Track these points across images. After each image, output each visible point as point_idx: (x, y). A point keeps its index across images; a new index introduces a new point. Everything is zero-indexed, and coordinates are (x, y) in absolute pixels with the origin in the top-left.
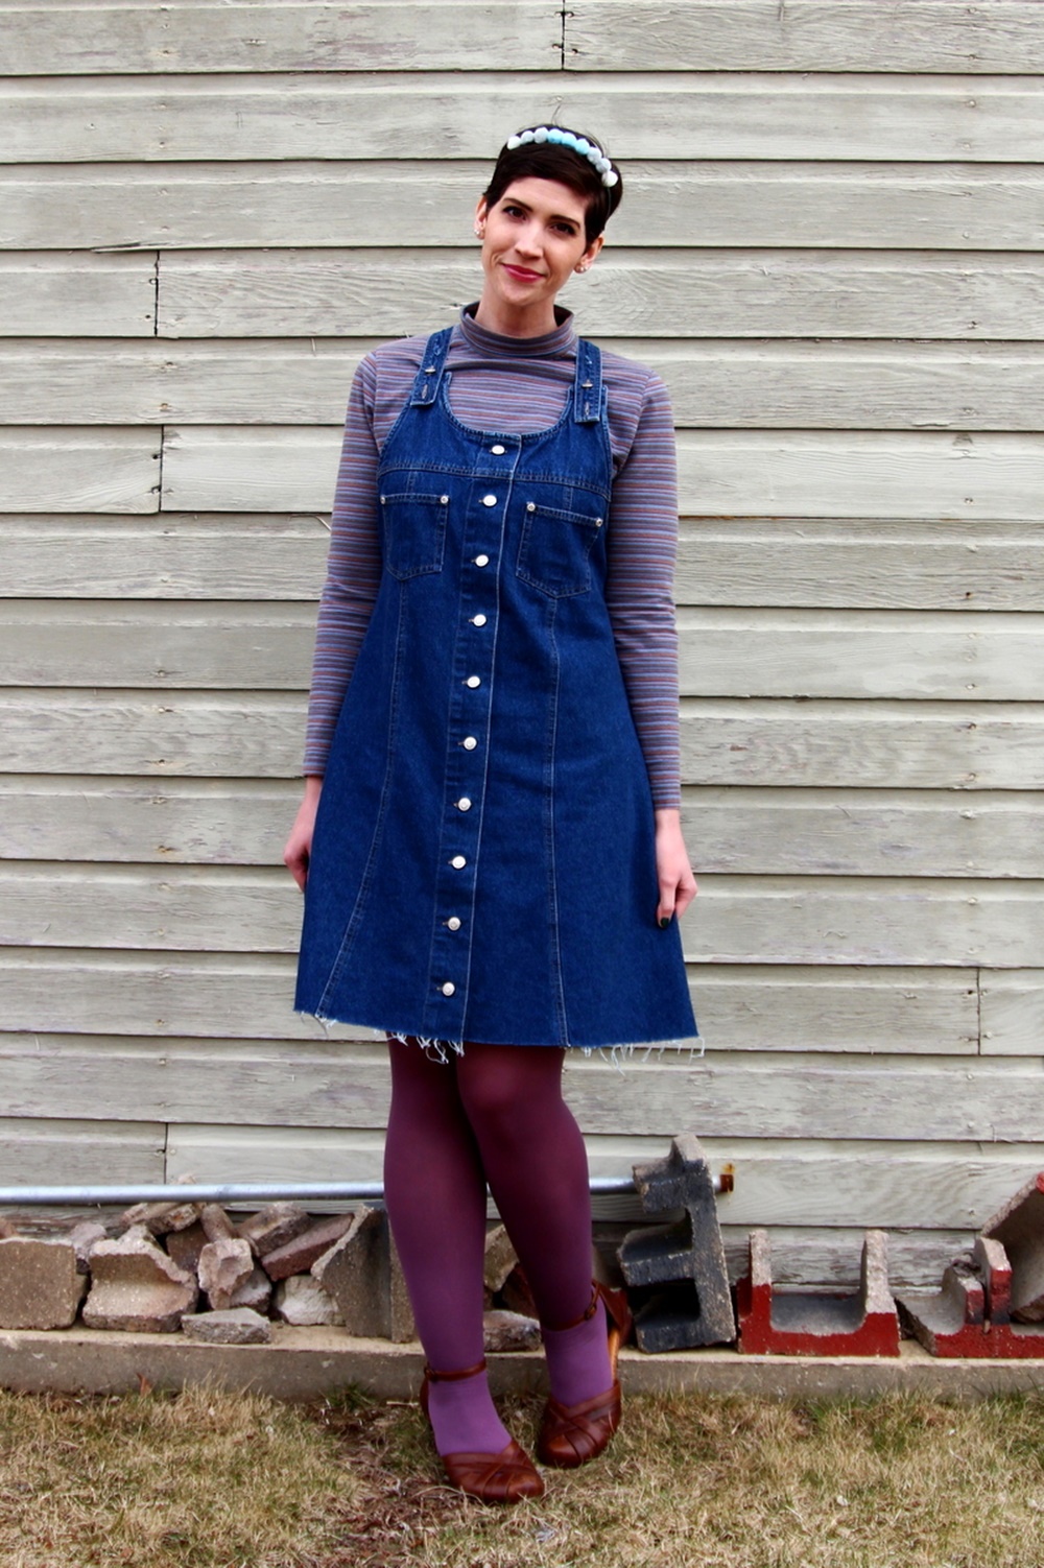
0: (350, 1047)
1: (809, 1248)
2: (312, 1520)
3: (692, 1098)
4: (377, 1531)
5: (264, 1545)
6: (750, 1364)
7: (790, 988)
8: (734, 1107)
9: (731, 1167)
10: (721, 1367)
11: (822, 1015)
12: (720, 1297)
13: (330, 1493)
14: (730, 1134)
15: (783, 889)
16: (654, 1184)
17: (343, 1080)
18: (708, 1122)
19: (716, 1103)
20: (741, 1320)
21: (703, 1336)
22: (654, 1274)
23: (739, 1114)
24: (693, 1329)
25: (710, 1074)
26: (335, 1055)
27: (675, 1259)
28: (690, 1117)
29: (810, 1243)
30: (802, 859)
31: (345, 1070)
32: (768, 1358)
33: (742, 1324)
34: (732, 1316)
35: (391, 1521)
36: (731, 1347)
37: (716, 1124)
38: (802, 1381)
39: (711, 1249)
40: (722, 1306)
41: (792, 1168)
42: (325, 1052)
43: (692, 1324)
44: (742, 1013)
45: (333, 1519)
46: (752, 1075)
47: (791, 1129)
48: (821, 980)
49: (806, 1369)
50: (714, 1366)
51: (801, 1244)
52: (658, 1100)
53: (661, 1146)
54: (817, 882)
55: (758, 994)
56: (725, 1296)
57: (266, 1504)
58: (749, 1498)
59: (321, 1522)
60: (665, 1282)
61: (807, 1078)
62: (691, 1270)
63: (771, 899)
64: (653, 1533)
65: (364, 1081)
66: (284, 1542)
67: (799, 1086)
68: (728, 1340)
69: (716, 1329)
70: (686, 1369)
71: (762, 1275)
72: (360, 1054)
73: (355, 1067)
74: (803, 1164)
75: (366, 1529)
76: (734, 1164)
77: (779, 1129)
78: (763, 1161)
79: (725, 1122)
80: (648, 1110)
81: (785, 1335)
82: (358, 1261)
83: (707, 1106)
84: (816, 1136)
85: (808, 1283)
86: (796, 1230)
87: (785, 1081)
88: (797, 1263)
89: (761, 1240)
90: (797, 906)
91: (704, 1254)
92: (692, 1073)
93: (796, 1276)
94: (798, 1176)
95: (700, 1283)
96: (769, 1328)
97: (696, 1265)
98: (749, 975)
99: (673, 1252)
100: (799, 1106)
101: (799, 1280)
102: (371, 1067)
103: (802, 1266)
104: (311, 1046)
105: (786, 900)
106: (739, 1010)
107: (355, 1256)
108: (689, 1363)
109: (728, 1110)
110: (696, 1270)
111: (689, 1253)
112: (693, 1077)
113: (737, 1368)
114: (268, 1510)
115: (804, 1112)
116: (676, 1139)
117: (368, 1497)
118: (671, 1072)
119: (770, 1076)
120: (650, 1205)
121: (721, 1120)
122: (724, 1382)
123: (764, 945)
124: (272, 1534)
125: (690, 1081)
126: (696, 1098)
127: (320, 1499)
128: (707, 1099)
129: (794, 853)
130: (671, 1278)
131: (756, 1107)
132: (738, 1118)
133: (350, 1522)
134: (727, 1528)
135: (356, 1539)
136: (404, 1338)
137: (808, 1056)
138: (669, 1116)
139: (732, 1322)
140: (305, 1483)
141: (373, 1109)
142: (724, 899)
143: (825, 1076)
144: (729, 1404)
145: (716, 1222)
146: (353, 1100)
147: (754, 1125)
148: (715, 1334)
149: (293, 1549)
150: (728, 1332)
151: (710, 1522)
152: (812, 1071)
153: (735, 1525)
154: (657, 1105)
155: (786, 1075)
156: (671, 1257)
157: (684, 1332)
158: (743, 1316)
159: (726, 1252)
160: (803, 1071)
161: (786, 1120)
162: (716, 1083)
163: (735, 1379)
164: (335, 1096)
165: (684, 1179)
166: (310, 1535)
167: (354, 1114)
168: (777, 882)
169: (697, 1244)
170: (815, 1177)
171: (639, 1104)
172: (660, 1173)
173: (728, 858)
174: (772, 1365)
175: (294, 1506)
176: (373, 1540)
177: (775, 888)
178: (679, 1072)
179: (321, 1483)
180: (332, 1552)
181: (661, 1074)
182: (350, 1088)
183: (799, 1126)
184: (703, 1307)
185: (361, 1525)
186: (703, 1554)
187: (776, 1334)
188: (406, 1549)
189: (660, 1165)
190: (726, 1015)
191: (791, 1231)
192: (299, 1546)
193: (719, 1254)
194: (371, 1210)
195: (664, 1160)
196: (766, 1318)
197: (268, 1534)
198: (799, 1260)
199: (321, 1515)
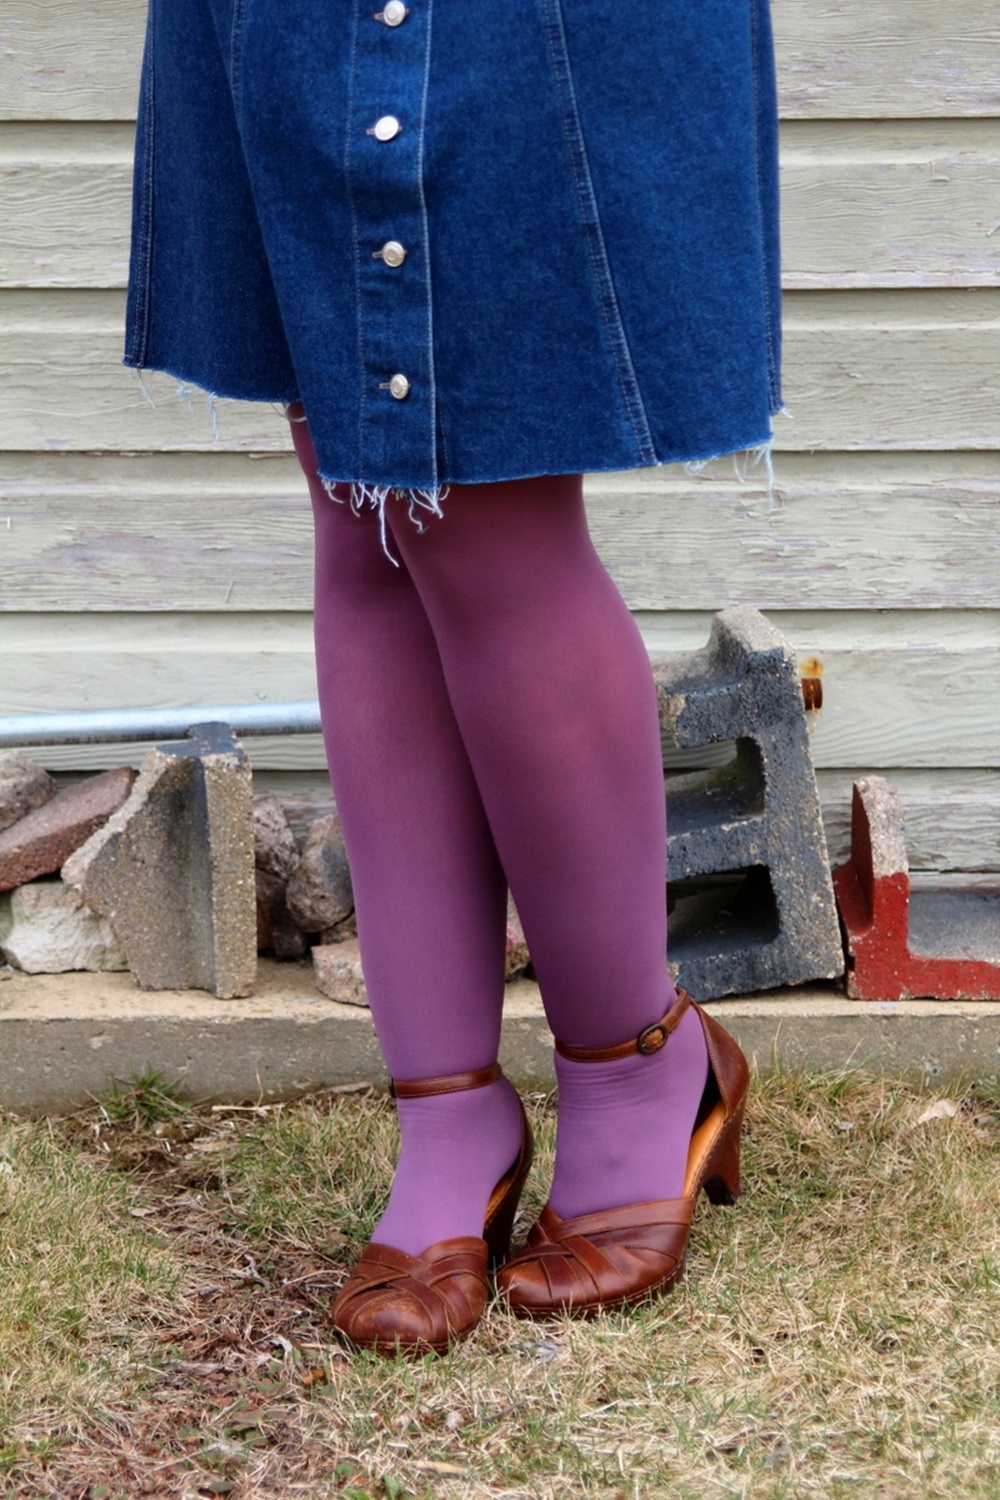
0: (113, 462)
1: (957, 807)
2: (104, 1339)
3: (745, 542)
4: (230, 1356)
5: (23, 1396)
6: (873, 1017)
7: (925, 333)
8: (821, 557)
9: (815, 664)
10: (821, 1024)
11: (984, 382)
12: (815, 898)
13: (134, 1286)
14: (814, 605)
15: (915, 148)
16: (694, 695)
17: (102, 526)
18: (773, 583)
19: (788, 549)
20: (854, 938)
21: (784, 969)
22: (697, 860)
23: (830, 568)
24: (768, 956)
25: (778, 496)
26: (87, 479)
27: (735, 830)
28: (742, 577)
29: (960, 799)
30: (950, 88)
31: (104, 507)
32: (903, 1007)
33: (855, 945)
34: (838, 931)
35: (254, 1334)
36: (835, 987)
37: (790, 587)
38: (968, 1047)
39: (798, 811)
40: (819, 914)
41: (927, 665)
42: (66, 474)
43: (765, 949)
44: (836, 382)
45: (146, 1334)
46: (853, 496)
47: (927, 594)
48: (982, 317)
49: (976, 1025)
50: (806, 1023)
51: (944, 801)
52: (682, 547)
53: (690, 630)
54: (978, 132)
55: (865, 346)
56: (824, 896)
57: (17, 1313)
58: (914, 1266)
59: (126, 1343)
60: (715, 873)
61: (955, 499)
62: (764, 853)
63: (890, 167)
64: (751, 1341)
65: (142, 526)
66: (62, 1387)
67: (942, 515)
68: (831, 976)
69: (809, 956)
70: (757, 1030)
71: (888, 858)
72: (132, 476)
73: (124, 500)
74: (947, 656)
75: (208, 1353)
76: (821, 658)
77: (904, 595)
78: (873, 652)
79: (804, 584)
80: (665, 566)
81: (933, 964)
82: (150, 852)
83: (772, 556)
84: (971, 604)
85: (957, 870)
86: (935, 777)
87: (914, 506)
88: (937, 835)
89: (880, 797)
90: (940, 180)
91: (786, 821)
92: (745, 495)
93: (934, 858)
94: (938, 678)
95: (777, 876)
96: (906, 954)
97: (771, 840)
98: (848, 312)
99: (730, 821)
100: (941, 553)
101: (940, 865)
102: (153, 500)
103: (947, 840)
104: (39, 464)
105: (919, 168)
106: (831, 376)
107: (143, 844)
108: (763, 1018)
109: (810, 562)
110: (771, 850)
111: (758, 819)
112: (746, 502)
113: (849, 1026)
114: (22, 1325)
115: (948, 562)
116: (720, 615)
117: (205, 1290)
118: (707, 495)
119: (887, 498)
120: (687, 734)
121: (797, 579)
122: (827, 1052)
123: (878, 254)
124: (37, 1375)
125: (741, 509)
126: (753, 541)
127: (118, 1297)
128: (771, 543)
129: (936, 78)
130: (726, 867)
131: (860, 555)
132: (829, 576)
133: (177, 1339)
134: (887, 1328)
135: (192, 1373)
136: (239, 991)
137: (958, 460)
138: (703, 575)
139: (838, 943)
140: (85, 1269)
141: (159, 577)
142: (806, 169)
143: (988, 494)
144: (840, 1094)
145: (808, 763)
146: (122, 561)
147: (858, 588)
148: (807, 965)
149: (80, 1400)
150: (832, 960)
151: (851, 1312)
152: (964, 485)
153: (899, 1319)
154: (681, 556)
155: (916, 496)
156: (726, 828)
157: (751, 964)
158: (857, 932)
159: (824, 818)
160: (947, 486)
161: (918, 579)
162: (790, 513)
163: (848, 1048)
164: (88, 553)
165: (750, 685)
166: (110, 1372)
167: (125, 588)
168: (903, 134)
169: (773, 803)
170: (970, 680)
171: (648, 555)
172: (699, 678)
173: (812, 90)
174: (914, 1017)
175: (70, 1315)
176: (227, 1373)
177: (897, 146)
178: (720, 494)
179: (115, 1267)
180: (152, 1401)
181: (688, 497)
182: (115, 539)
183: (941, 587)
184: (784, 917)
185: (198, 1345)
186: (856, 1378)
187: (919, 963)
188: (293, 1388)
189: (694, 664)
190: (808, 387)
191: (924, 778)
192: (91, 1394)
193: (814, 820)
194: (171, 759)
195: (699, 654)
196: (900, 932)
197: (29, 1375)
198: (940, 830)
199: (121, 1328)
